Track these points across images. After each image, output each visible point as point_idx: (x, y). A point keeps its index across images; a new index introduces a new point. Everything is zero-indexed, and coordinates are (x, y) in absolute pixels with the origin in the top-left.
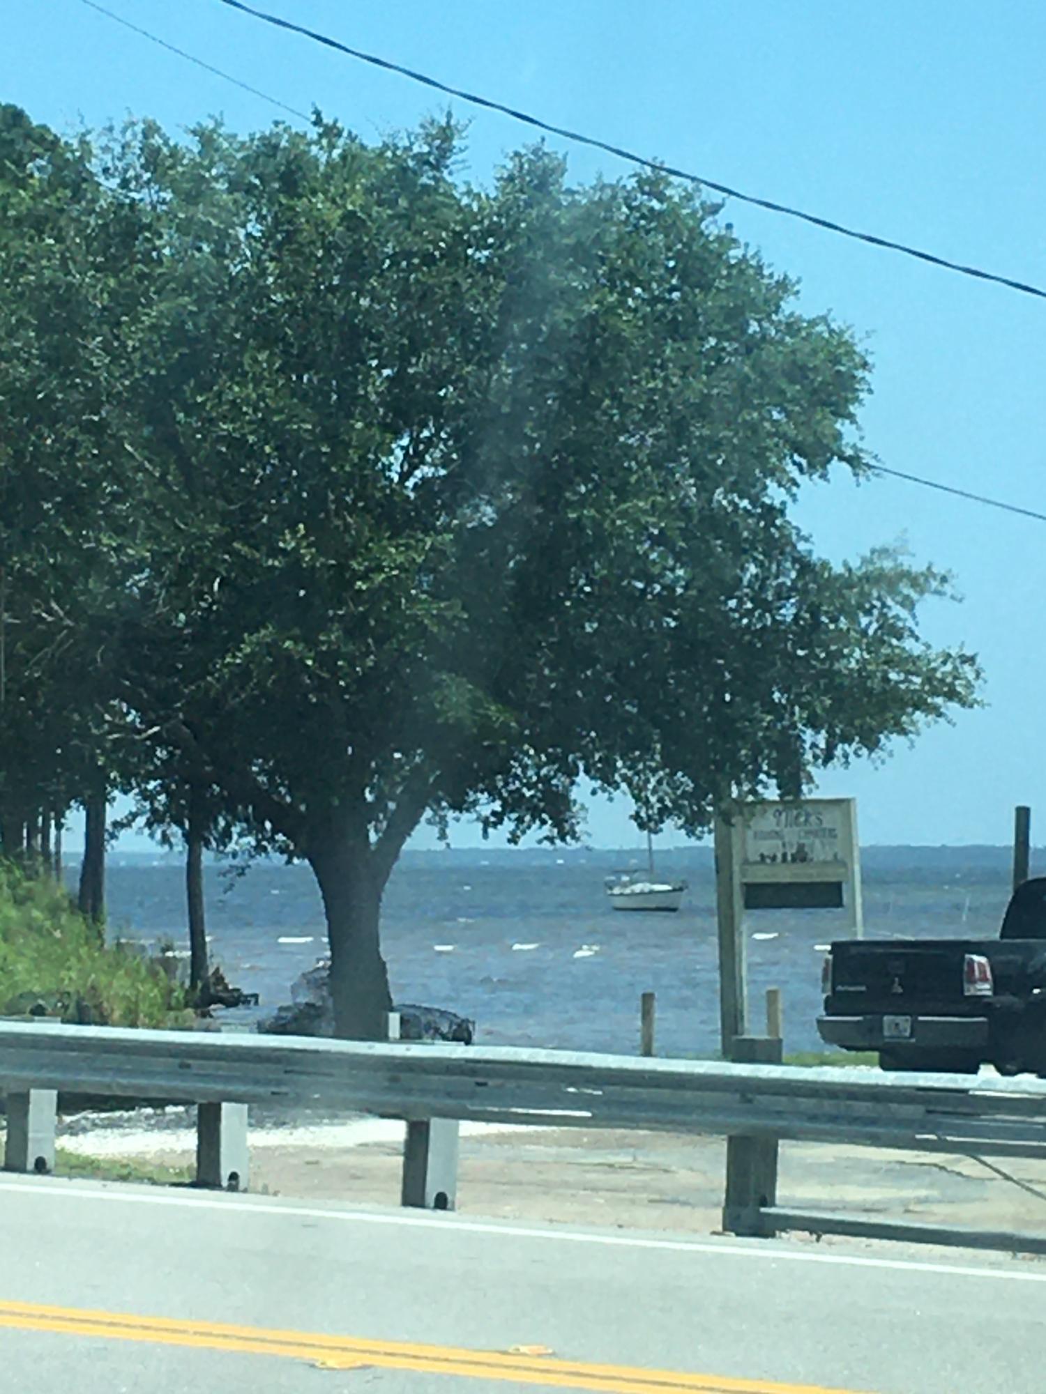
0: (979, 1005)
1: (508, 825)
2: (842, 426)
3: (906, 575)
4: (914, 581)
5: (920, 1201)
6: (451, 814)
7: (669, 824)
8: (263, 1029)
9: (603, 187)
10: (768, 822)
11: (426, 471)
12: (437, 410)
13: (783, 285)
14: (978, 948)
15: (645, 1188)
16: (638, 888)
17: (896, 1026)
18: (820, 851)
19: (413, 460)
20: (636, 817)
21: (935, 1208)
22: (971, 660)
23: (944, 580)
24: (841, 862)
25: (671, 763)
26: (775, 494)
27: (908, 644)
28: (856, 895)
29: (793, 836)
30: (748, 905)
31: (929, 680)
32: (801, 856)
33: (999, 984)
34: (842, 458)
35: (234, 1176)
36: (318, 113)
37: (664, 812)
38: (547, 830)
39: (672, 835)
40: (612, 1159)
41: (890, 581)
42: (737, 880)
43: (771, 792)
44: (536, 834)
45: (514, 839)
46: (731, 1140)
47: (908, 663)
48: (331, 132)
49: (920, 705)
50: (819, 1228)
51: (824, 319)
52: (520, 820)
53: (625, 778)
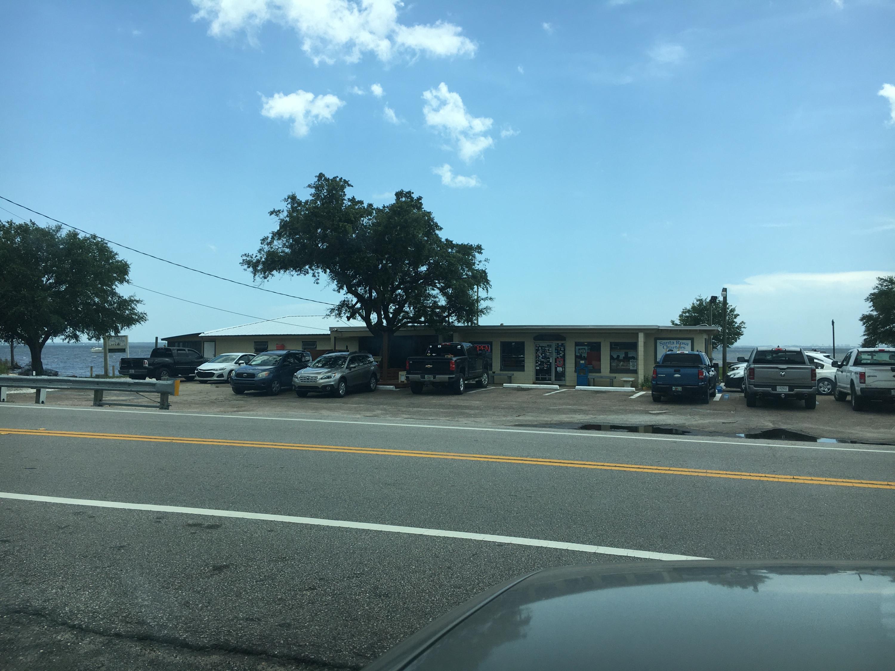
0: (146, 368)
1: (67, 340)
2: (126, 276)
3: (135, 300)
4: (138, 301)
5: (132, 399)
6: (54, 338)
7: (93, 339)
8: (20, 374)
9: (86, 237)
10: (113, 339)
11: (51, 281)
12: (53, 272)
13: (116, 254)
14: (146, 359)
15: (85, 398)
16: (96, 349)
17: (132, 371)
18: (122, 344)
19: (48, 280)
20: (88, 338)
21: (135, 400)
22: (145, 314)
23: (142, 301)
24: (126, 345)
25: (94, 330)
26: (114, 287)
27: (135, 311)
28: (128, 350)
29: (117, 341)
30: (109, 352)
31: (139, 317)
32: (118, 344)
33: (149, 365)
34: (126, 281)
35: (4, 399)
36: (31, 220)
37: (92, 337)
38: (74, 341)
39: (93, 341)
40: (80, 394)
41: (132, 301)
42: (107, 348)
43: (113, 334)
44: (73, 341)
45: (68, 342)
46: (95, 391)
47: (135, 314)
48: (34, 224)
49: (138, 321)
50: (110, 405)
51: (123, 260)
52: (69, 339)
53: (86, 332)
